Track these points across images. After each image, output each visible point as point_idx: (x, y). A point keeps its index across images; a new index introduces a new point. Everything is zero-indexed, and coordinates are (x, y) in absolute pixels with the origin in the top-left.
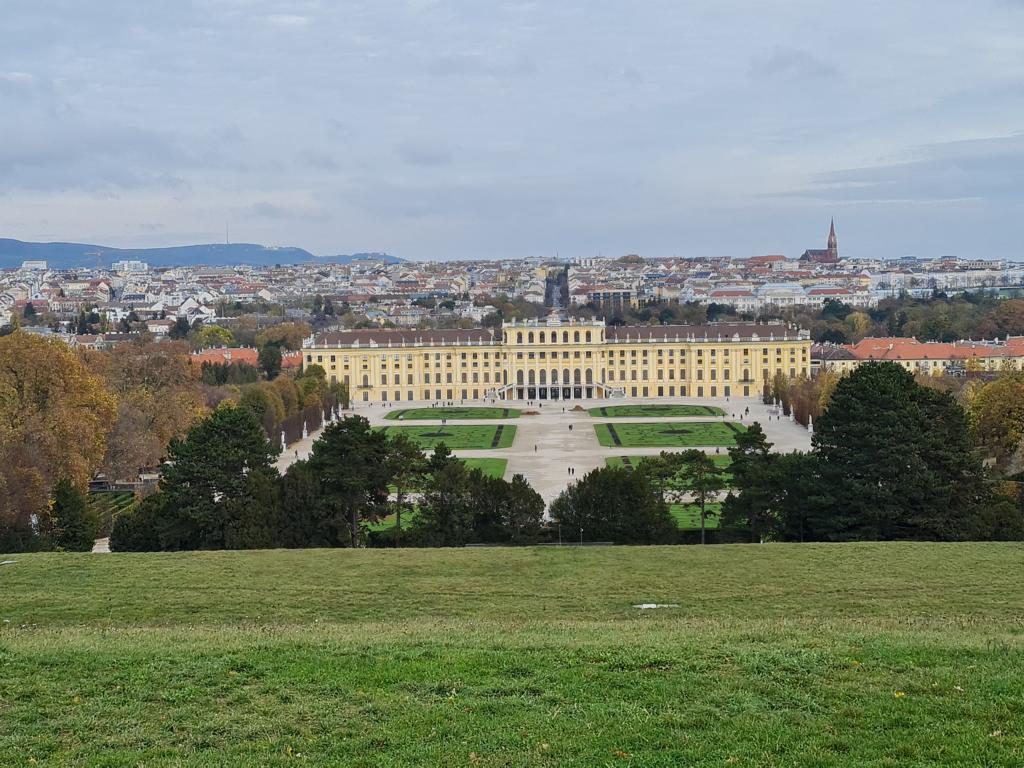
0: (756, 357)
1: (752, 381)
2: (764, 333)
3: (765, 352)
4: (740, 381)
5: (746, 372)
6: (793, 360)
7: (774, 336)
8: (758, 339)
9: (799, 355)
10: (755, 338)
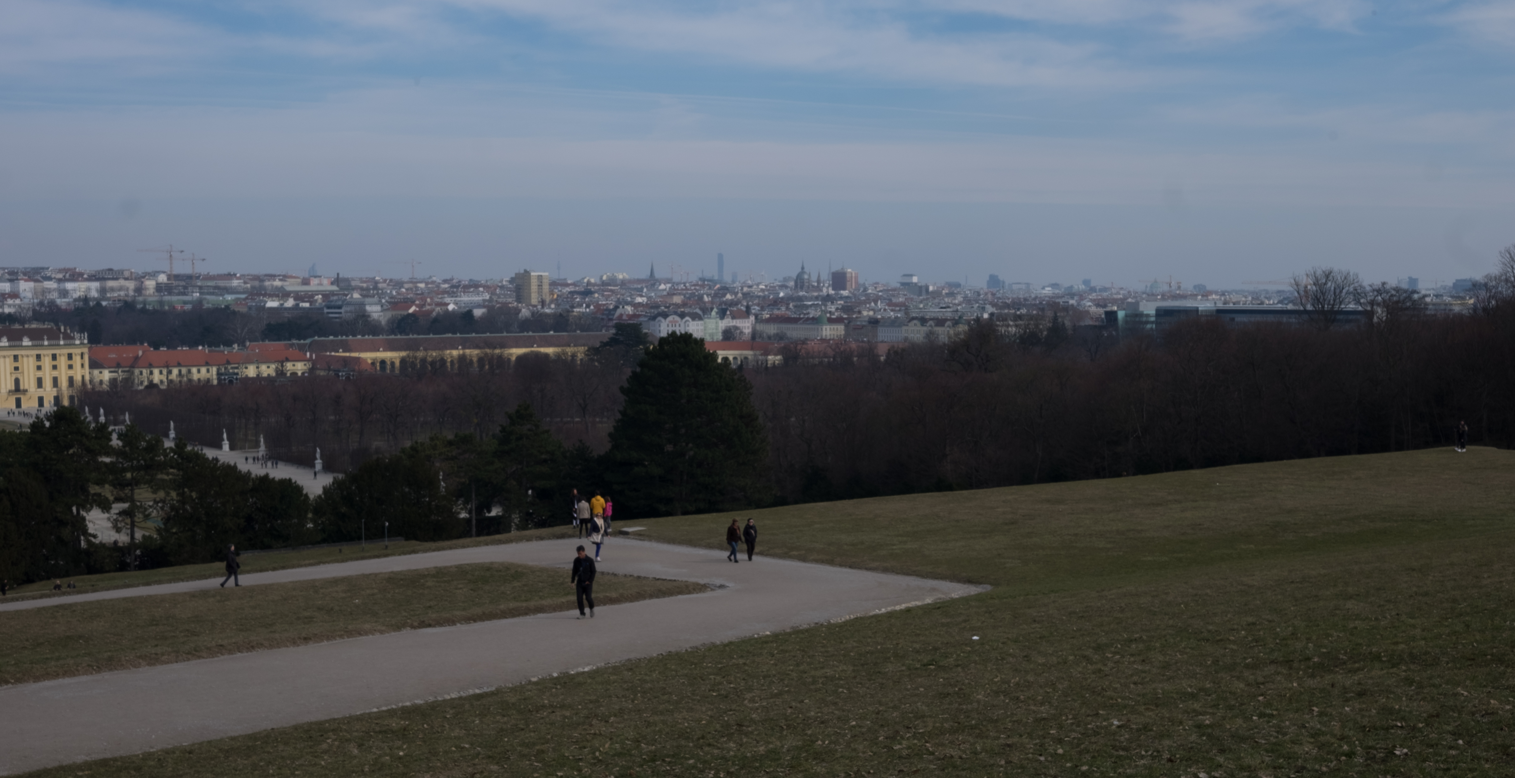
0: (28, 364)
1: (25, 391)
2: (36, 336)
3: (38, 357)
4: (10, 391)
5: (17, 381)
6: (70, 367)
7: (48, 339)
8: (30, 343)
9: (77, 360)
10: (26, 342)
